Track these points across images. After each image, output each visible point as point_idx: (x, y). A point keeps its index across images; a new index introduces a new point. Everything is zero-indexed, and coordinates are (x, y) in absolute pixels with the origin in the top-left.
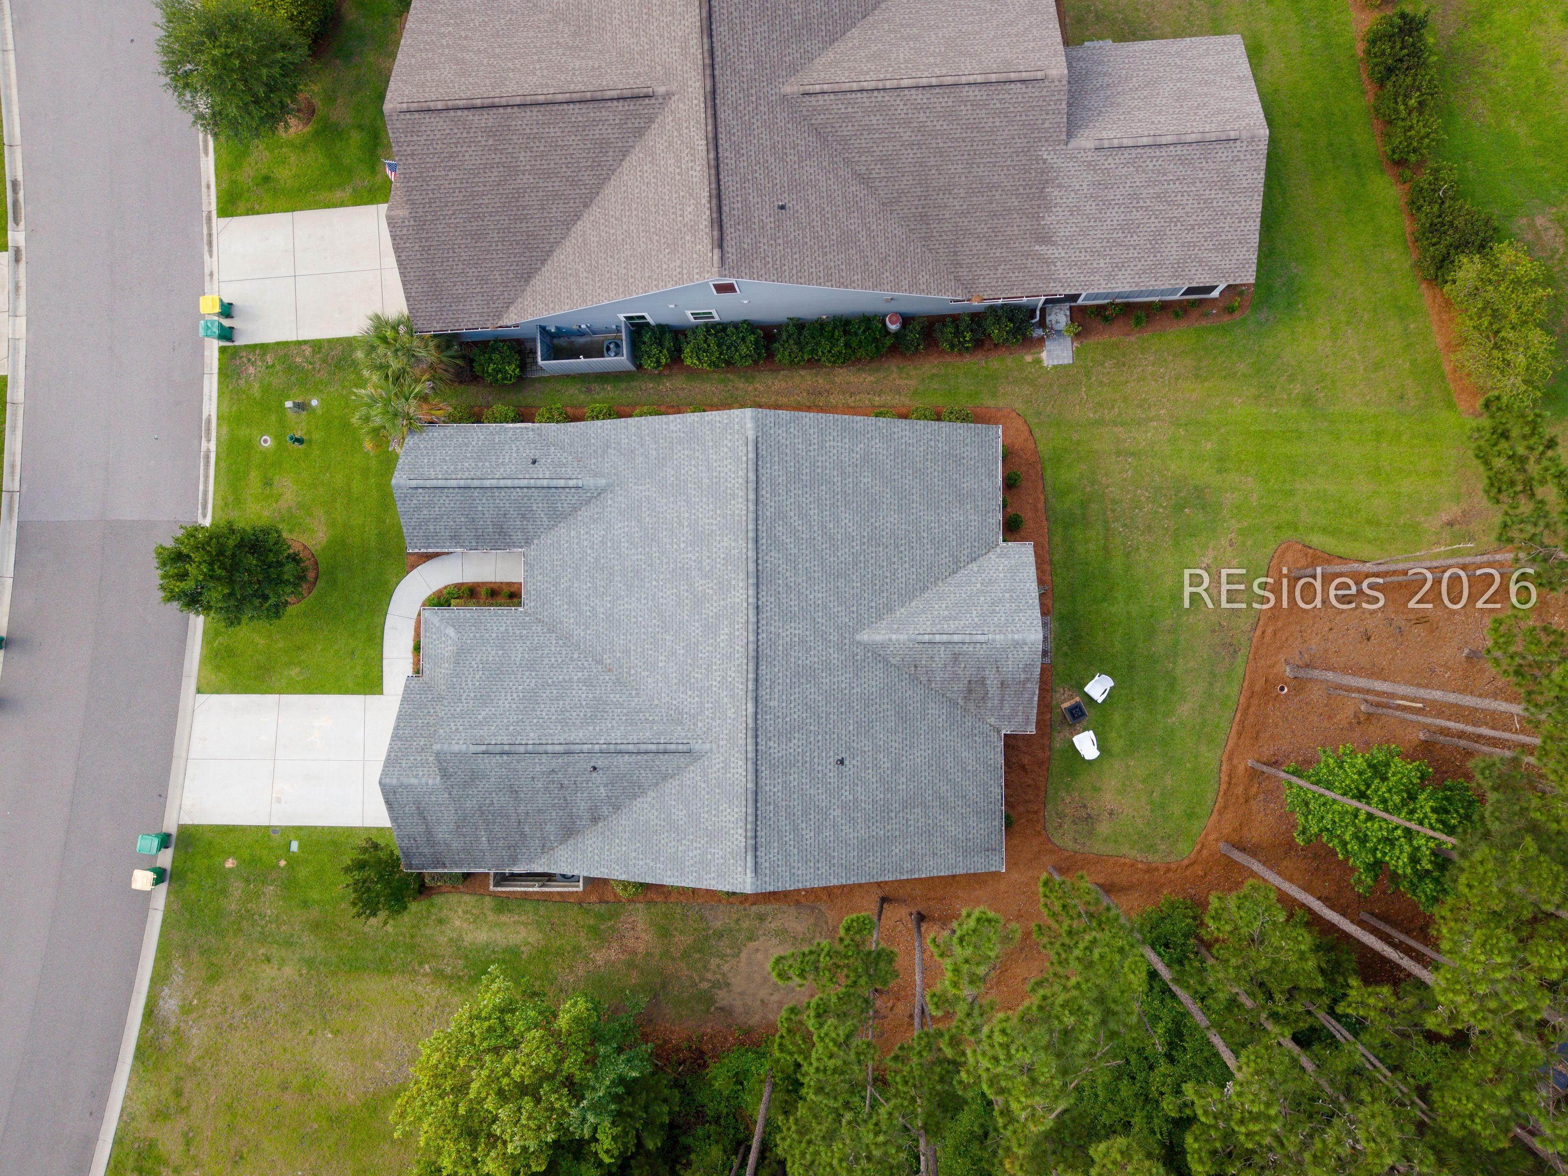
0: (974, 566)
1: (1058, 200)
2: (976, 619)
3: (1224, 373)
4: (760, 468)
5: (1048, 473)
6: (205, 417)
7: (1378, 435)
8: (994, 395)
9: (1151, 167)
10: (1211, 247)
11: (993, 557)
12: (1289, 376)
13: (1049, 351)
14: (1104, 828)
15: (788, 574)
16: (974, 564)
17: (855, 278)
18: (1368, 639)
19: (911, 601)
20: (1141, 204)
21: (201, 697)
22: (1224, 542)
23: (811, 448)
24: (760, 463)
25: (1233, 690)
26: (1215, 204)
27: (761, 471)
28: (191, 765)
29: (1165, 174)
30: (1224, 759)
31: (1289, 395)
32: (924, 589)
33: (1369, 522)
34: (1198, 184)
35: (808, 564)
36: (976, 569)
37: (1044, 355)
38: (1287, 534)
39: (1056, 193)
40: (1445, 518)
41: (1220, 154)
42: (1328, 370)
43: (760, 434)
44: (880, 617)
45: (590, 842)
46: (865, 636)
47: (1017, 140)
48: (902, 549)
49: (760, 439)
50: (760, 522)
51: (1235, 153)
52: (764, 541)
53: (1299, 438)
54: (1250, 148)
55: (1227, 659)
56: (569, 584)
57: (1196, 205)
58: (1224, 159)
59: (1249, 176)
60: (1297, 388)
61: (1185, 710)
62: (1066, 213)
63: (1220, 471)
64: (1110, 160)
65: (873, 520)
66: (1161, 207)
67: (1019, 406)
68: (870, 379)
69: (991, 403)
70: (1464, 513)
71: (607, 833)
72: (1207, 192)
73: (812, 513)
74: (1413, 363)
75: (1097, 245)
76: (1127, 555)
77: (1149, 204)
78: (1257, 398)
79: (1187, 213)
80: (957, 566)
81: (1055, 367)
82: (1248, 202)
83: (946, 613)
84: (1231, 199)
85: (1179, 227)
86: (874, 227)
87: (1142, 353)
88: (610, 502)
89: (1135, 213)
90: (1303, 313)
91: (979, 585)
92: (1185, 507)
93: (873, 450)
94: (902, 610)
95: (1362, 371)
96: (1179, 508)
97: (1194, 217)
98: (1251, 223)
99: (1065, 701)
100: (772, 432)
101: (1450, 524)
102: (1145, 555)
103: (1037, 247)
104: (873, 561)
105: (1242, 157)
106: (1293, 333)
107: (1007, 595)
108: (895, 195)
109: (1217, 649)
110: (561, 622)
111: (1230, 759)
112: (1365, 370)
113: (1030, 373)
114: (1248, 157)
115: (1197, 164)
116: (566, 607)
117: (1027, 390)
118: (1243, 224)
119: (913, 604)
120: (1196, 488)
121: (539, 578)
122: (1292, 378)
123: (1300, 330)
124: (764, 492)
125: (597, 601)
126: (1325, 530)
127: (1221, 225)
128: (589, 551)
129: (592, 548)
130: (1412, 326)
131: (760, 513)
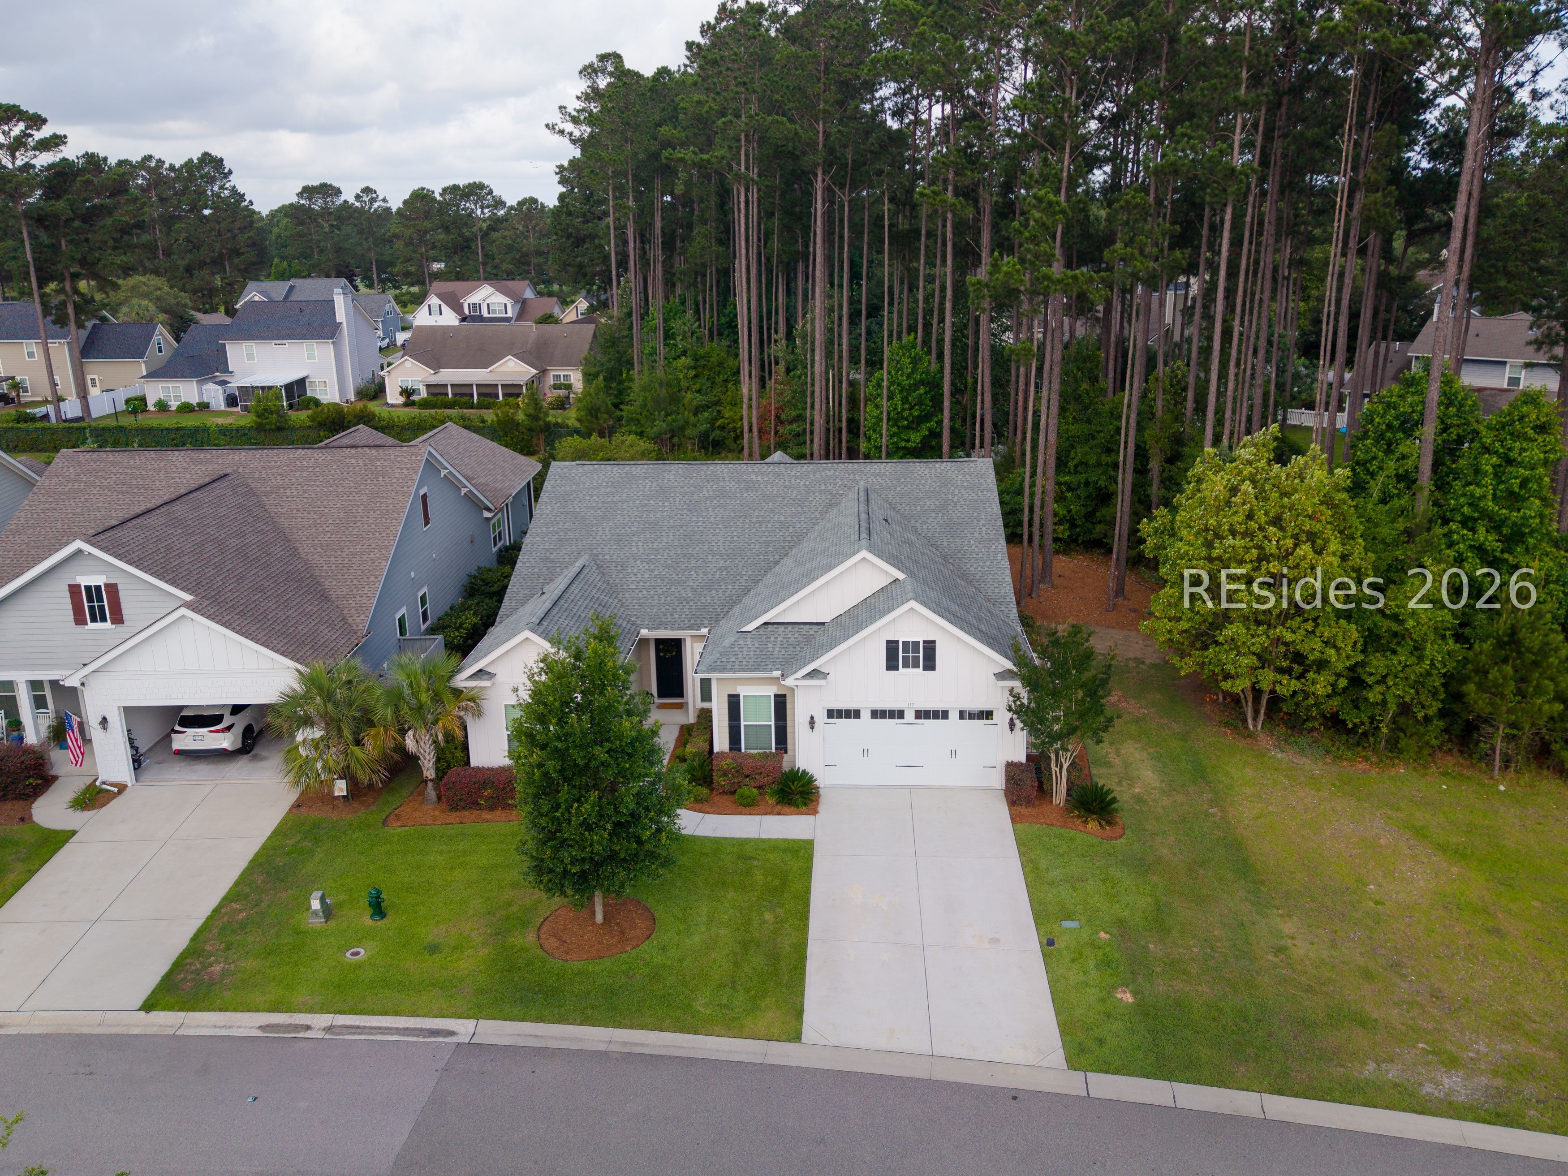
6: (260, 1034)
21: (808, 1034)
28: (942, 1049)
45: (972, 569)
56: (688, 589)
71: (959, 555)
88: (607, 557)
110: (731, 596)
116: (714, 592)
121: (676, 616)
125: (711, 566)
128: (656, 573)
129: (652, 571)
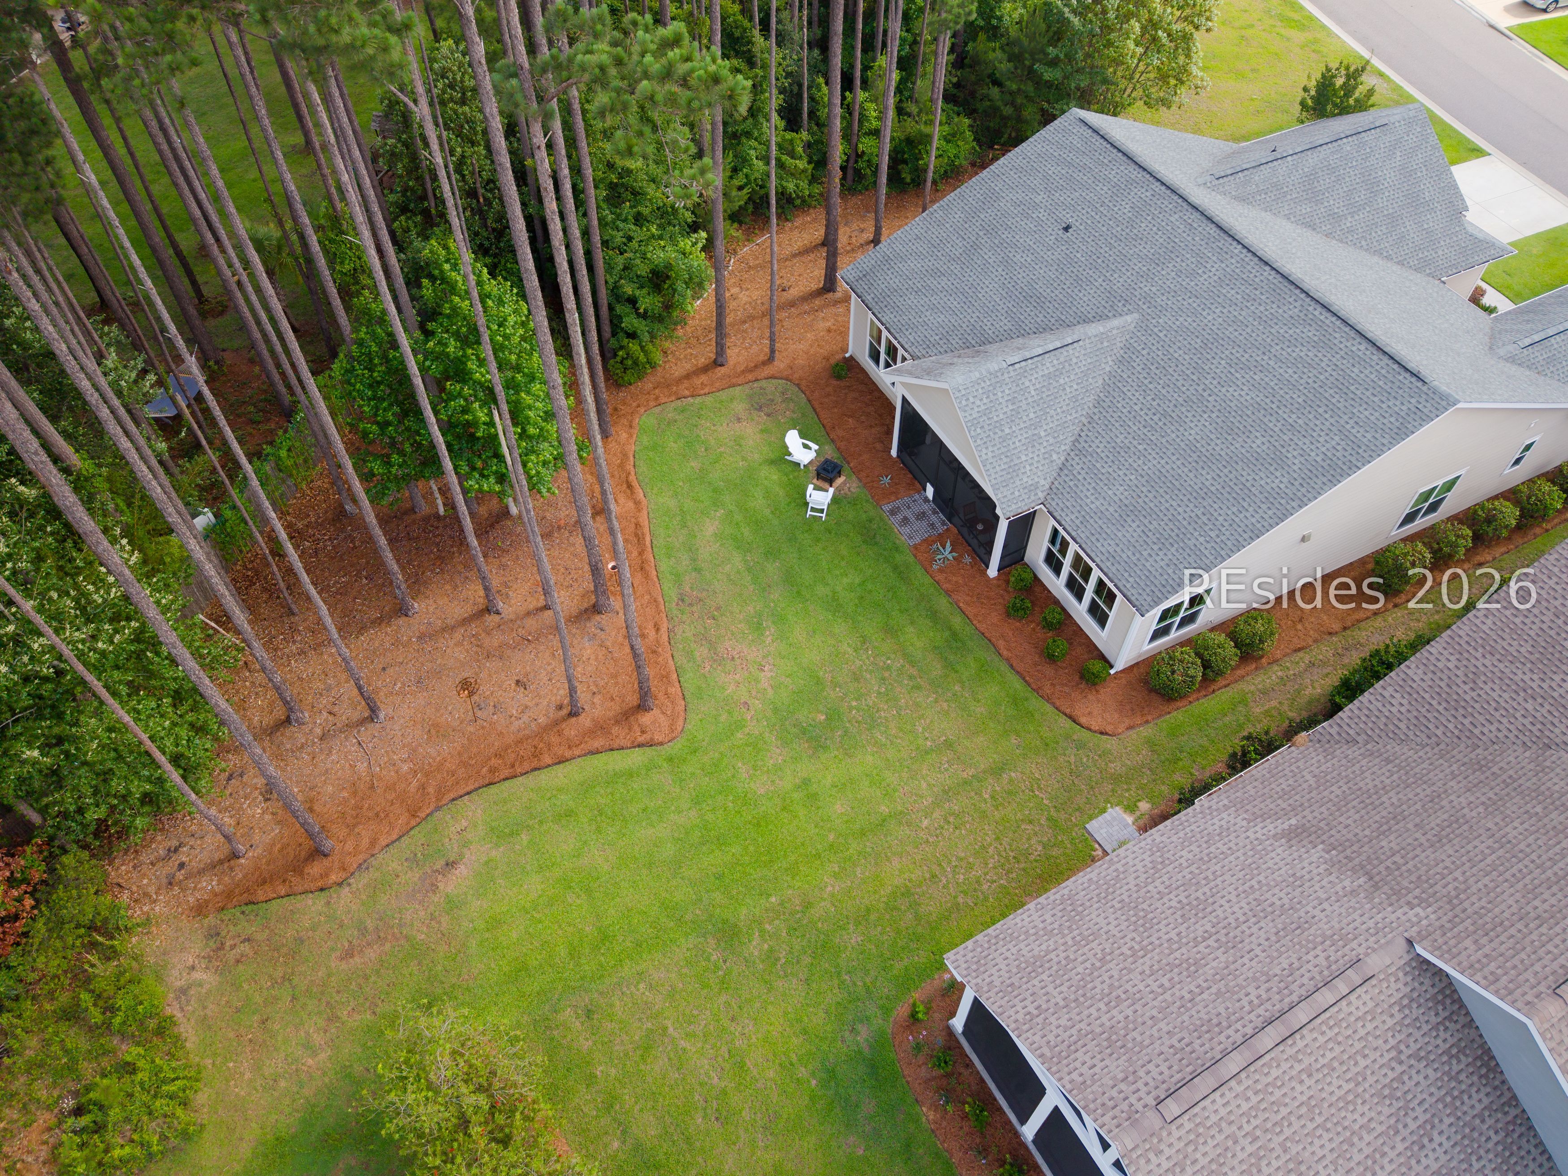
0: (1058, 459)
1: (1332, 878)
2: (1027, 383)
3: (872, 917)
4: (1390, 362)
5: (1017, 684)
7: (604, 937)
8: (1150, 743)
9: (1250, 989)
10: (1052, 955)
11: (1042, 482)
12: (778, 959)
13: (1126, 826)
14: (739, 407)
15: (1262, 308)
16: (1059, 462)
17: (1489, 622)
18: (518, 682)
19: (1105, 384)
20: (1211, 942)
22: (756, 704)
23: (1351, 422)
24: (1396, 366)
25: (665, 565)
26: (1101, 1005)
27: (1386, 360)
29: (1219, 994)
30: (644, 502)
31: (762, 931)
32: (1098, 403)
33: (569, 814)
34: (1154, 1012)
35: (1249, 330)
36: (1055, 457)
37: (1129, 819)
38: (676, 748)
39: (1347, 883)
40: (462, 870)
41: (1164, 1068)
42: (723, 999)
43: (1425, 388)
44: (1127, 348)
46: (1130, 319)
47: (1483, 903)
48: (1156, 418)
49: (1420, 384)
50: (1338, 323)
51: (1140, 1084)
52: (1316, 313)
53: (719, 877)
54: (1124, 1106)
55: (687, 589)
57: (1128, 986)
58: (1150, 1067)
59: (1084, 1069)
60: (755, 947)
61: (710, 528)
62: (1304, 872)
63: (806, 782)
64: (1321, 960)
65: (1214, 416)
66: (1177, 954)
67: (1109, 743)
68: (1309, 691)
69: (1146, 731)
70: (434, 888)
72: (1129, 1012)
73: (1290, 371)
74: (590, 1080)
75: (1218, 867)
76: (864, 640)
77: (1201, 948)
78: (807, 905)
79: (1130, 971)
80: (1078, 448)
81: (1104, 811)
82: (1051, 1037)
83: (1062, 381)
84: (1083, 1025)
85: (1125, 949)
86: (1529, 707)
87: (1001, 886)
89: (1208, 927)
90: (802, 1072)
91: (1043, 434)
92: (827, 719)
93: (1278, 474)
94: (1108, 369)
95: (669, 1024)
96: (833, 716)
97: (1115, 973)
98: (1020, 1017)
99: (844, 483)
100: (1413, 401)
101: (450, 865)
102: (844, 647)
103: (1293, 821)
104: (1179, 384)
105: (1123, 1086)
106: (805, 1032)
107: (1007, 431)
108: (1547, 763)
109: (705, 594)
111: (637, 503)
112: (665, 1029)
113: (1128, 790)
114: (1114, 1093)
115: (1185, 1034)
117: (1115, 767)
118: (1031, 1008)
119: (1101, 382)
120: (825, 748)
122: (771, 957)
123: (795, 1041)
124: (1362, 347)
126: (630, 774)
127: (1064, 988)
130: (616, 1144)
131: (1347, 329)
